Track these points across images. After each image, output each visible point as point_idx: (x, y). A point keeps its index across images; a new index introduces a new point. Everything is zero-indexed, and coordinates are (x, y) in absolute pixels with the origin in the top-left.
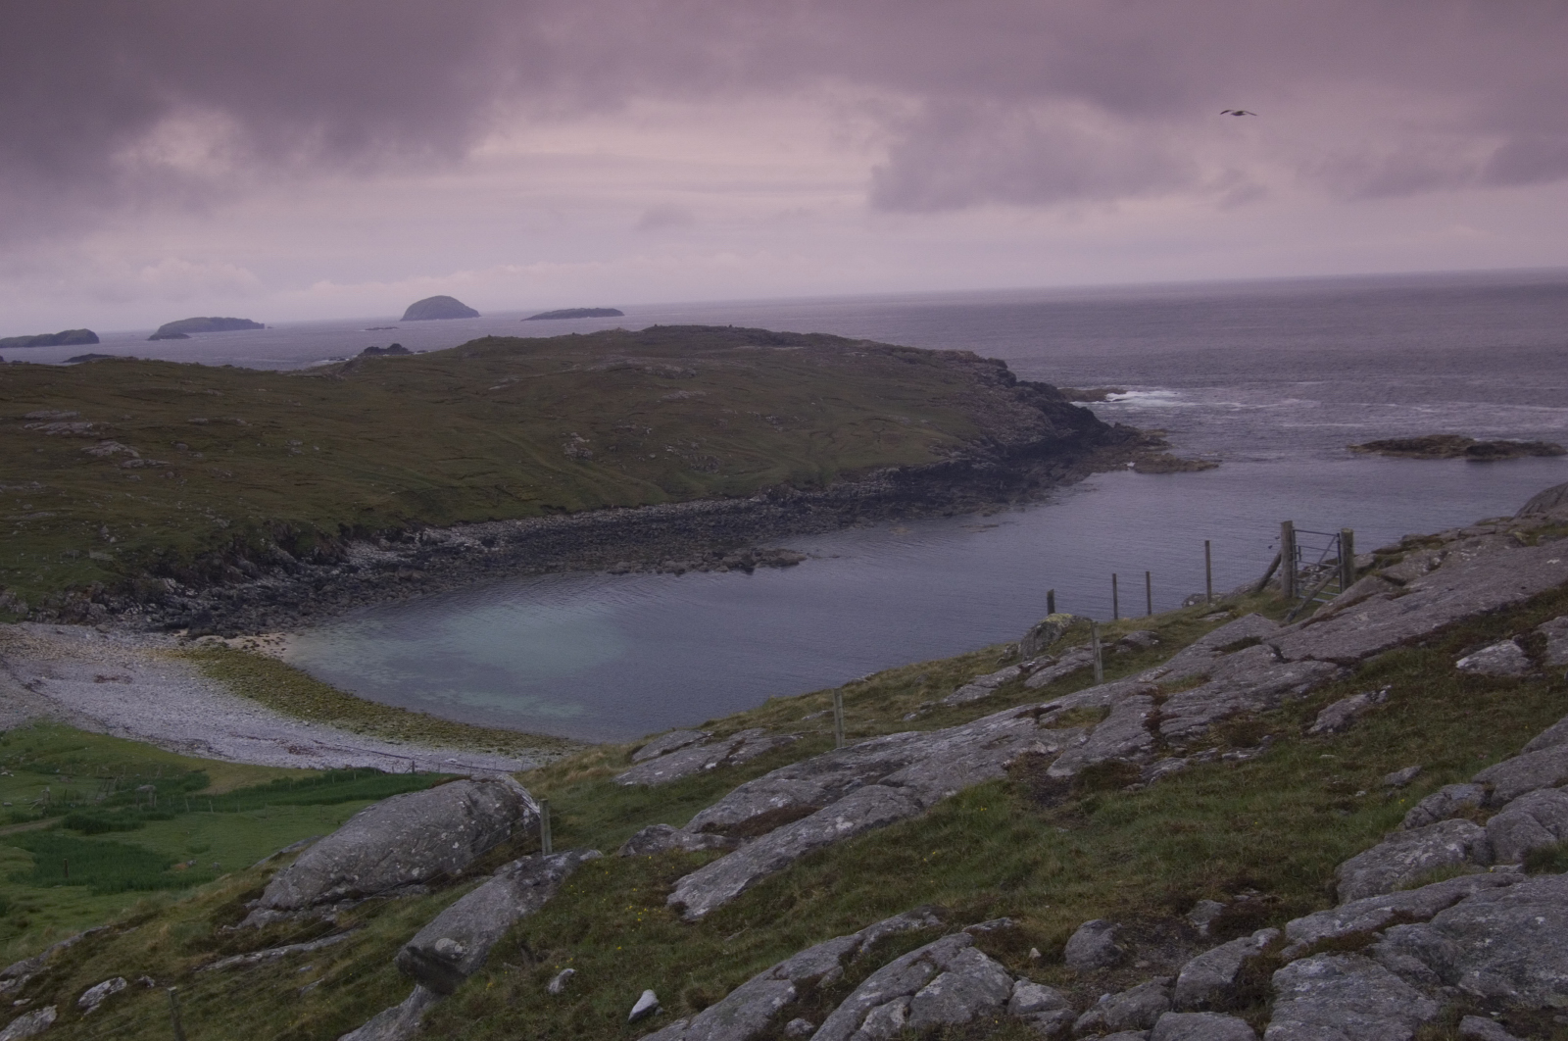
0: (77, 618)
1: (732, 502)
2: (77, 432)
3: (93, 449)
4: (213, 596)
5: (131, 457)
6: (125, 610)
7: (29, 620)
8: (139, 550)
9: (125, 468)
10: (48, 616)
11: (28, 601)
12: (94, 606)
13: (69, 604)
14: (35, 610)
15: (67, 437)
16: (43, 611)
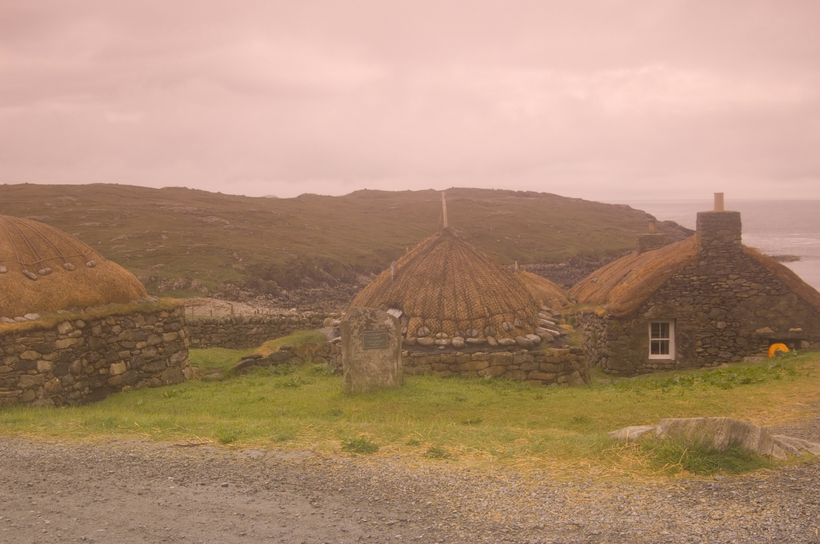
0: (234, 298)
1: (550, 265)
2: (190, 211)
3: (205, 219)
4: (297, 294)
5: (227, 225)
6: (256, 296)
7: (210, 297)
8: (256, 266)
9: (225, 229)
10: (219, 296)
11: (207, 287)
12: (242, 292)
13: (229, 290)
14: (212, 292)
15: (185, 214)
16: (216, 293)
